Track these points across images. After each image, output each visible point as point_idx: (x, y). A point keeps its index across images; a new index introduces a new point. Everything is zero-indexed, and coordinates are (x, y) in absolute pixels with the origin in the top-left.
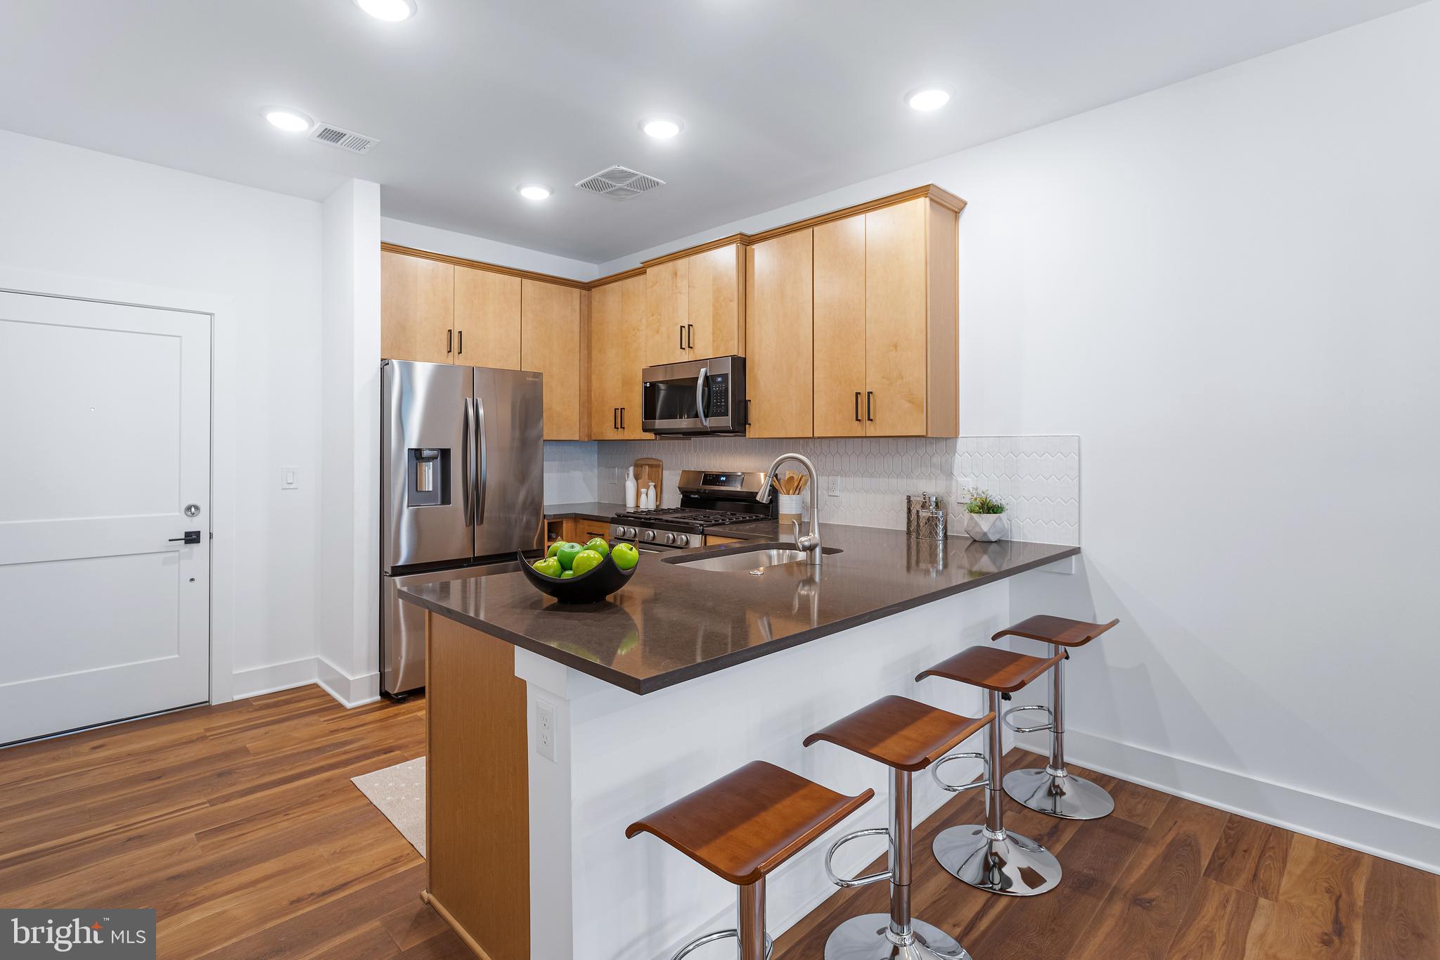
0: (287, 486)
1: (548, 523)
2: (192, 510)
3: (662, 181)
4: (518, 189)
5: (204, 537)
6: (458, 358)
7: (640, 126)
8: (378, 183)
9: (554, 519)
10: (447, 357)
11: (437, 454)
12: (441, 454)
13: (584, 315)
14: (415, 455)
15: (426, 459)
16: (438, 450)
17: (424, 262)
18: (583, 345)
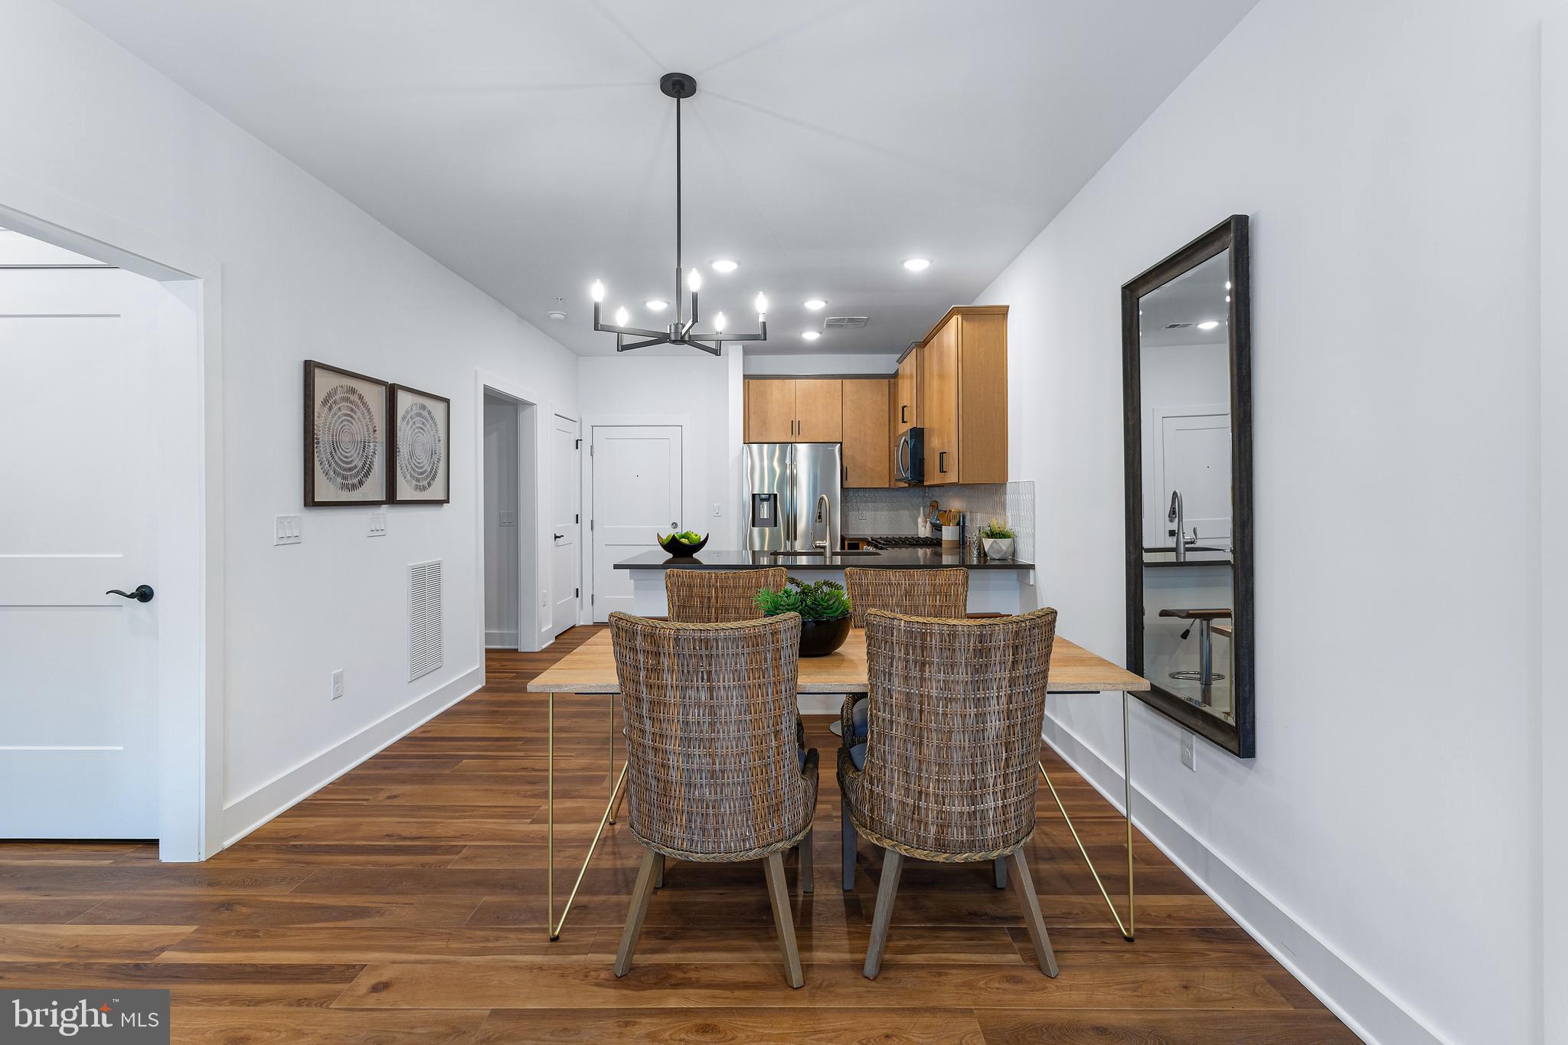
0: (718, 514)
1: (849, 541)
2: (675, 525)
6: (798, 438)
8: (740, 345)
10: (791, 438)
11: (769, 497)
12: (772, 496)
13: (892, 398)
14: (757, 498)
15: (763, 500)
16: (770, 495)
17: (776, 382)
18: (892, 419)
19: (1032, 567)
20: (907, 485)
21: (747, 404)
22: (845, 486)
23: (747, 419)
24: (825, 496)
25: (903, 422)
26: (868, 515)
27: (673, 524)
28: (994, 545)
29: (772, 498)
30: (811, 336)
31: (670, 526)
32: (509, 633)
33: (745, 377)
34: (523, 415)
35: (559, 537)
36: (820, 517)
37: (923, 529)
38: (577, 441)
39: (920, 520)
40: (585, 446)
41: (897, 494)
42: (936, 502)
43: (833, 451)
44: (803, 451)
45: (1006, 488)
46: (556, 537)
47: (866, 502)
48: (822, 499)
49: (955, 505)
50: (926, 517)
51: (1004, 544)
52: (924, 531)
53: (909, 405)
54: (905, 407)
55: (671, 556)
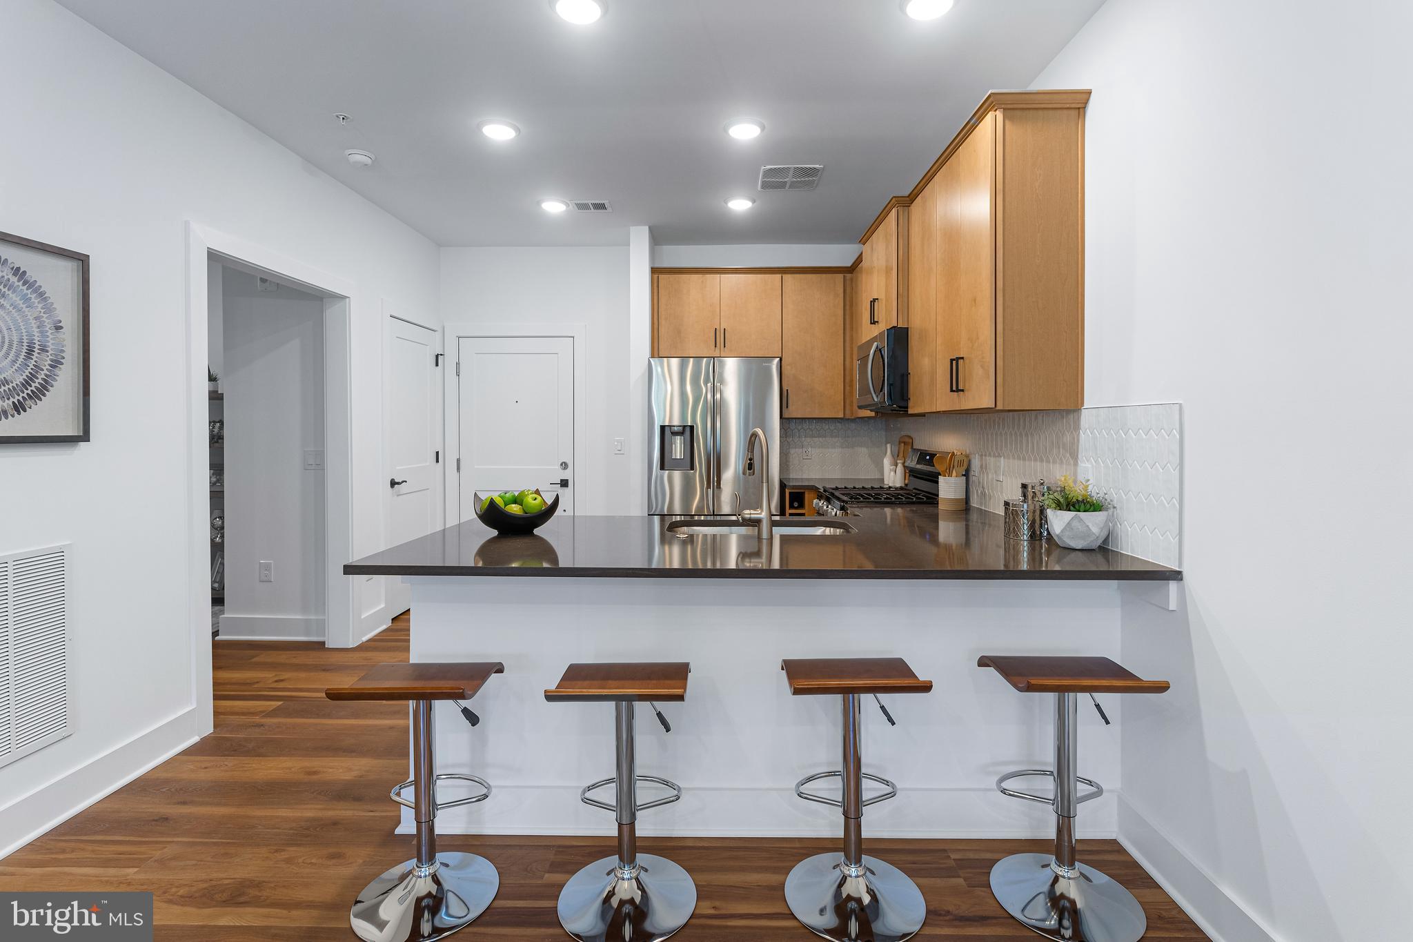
0: (618, 452)
1: (790, 493)
2: (564, 465)
3: (818, 166)
4: (726, 203)
5: (570, 483)
6: (724, 351)
7: (726, 130)
8: (645, 225)
9: (793, 489)
10: (715, 351)
11: (684, 430)
12: (688, 430)
13: (848, 299)
14: (667, 430)
15: (675, 434)
16: (684, 427)
17: (695, 277)
18: (848, 326)
19: (1176, 576)
20: (873, 414)
21: (656, 310)
22: (785, 416)
23: (656, 326)
24: (759, 431)
25: (873, 322)
26: (814, 452)
27: (561, 465)
28: (1075, 524)
29: (688, 431)
30: (740, 205)
31: (558, 467)
32: (317, 620)
33: (655, 271)
34: (331, 313)
35: (398, 483)
36: (750, 466)
37: (892, 473)
38: (437, 356)
39: (887, 462)
40: (449, 362)
41: (853, 425)
42: (910, 437)
43: (769, 370)
44: (731, 367)
45: (1079, 418)
46: (393, 483)
47: (813, 436)
48: (755, 435)
49: (947, 442)
50: (895, 457)
51: (1093, 523)
52: (893, 477)
53: (882, 296)
54: (874, 300)
55: (495, 533)
